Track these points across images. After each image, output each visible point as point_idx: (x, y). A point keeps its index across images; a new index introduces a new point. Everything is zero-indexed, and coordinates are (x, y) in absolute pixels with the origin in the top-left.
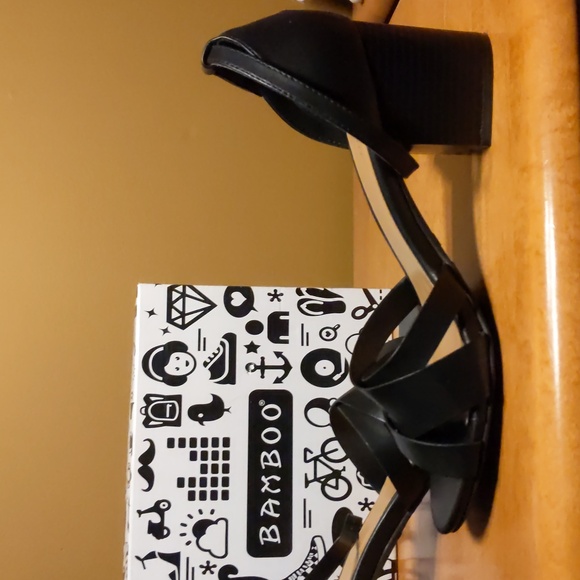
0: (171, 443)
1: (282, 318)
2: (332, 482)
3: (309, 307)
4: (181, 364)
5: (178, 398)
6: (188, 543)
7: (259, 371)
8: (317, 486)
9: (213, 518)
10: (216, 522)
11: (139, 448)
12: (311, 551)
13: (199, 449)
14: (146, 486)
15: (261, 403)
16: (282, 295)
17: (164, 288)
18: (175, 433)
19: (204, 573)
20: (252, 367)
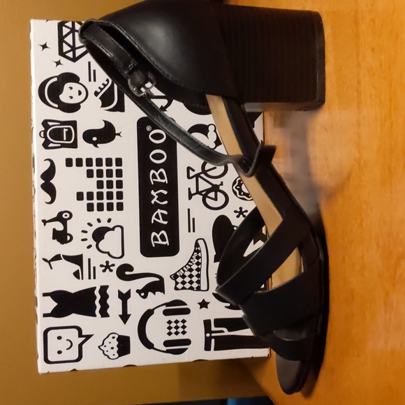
0: (69, 163)
2: (212, 195)
4: (74, 93)
5: (74, 124)
6: (89, 247)
8: (199, 197)
9: (111, 225)
10: (113, 229)
11: (40, 167)
12: (195, 251)
13: (95, 168)
14: (49, 199)
15: (148, 128)
17: (55, 24)
18: (72, 154)
19: (104, 271)
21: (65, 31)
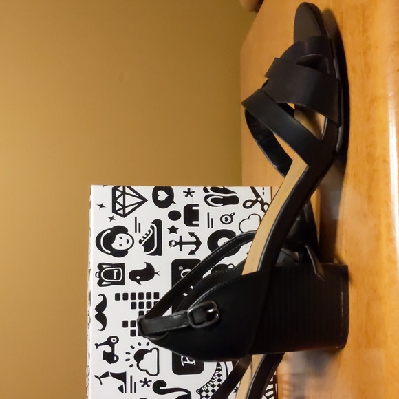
0: (117, 297)
1: (194, 208)
3: (212, 200)
4: (123, 241)
5: (122, 266)
6: (131, 366)
7: (178, 246)
9: (149, 348)
10: (151, 351)
11: (95, 301)
12: (217, 370)
13: (137, 301)
14: (101, 327)
15: (181, 268)
16: (193, 192)
17: (109, 189)
18: (120, 290)
19: (143, 386)
20: (173, 243)
21: (118, 193)
